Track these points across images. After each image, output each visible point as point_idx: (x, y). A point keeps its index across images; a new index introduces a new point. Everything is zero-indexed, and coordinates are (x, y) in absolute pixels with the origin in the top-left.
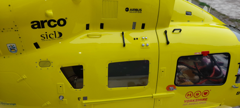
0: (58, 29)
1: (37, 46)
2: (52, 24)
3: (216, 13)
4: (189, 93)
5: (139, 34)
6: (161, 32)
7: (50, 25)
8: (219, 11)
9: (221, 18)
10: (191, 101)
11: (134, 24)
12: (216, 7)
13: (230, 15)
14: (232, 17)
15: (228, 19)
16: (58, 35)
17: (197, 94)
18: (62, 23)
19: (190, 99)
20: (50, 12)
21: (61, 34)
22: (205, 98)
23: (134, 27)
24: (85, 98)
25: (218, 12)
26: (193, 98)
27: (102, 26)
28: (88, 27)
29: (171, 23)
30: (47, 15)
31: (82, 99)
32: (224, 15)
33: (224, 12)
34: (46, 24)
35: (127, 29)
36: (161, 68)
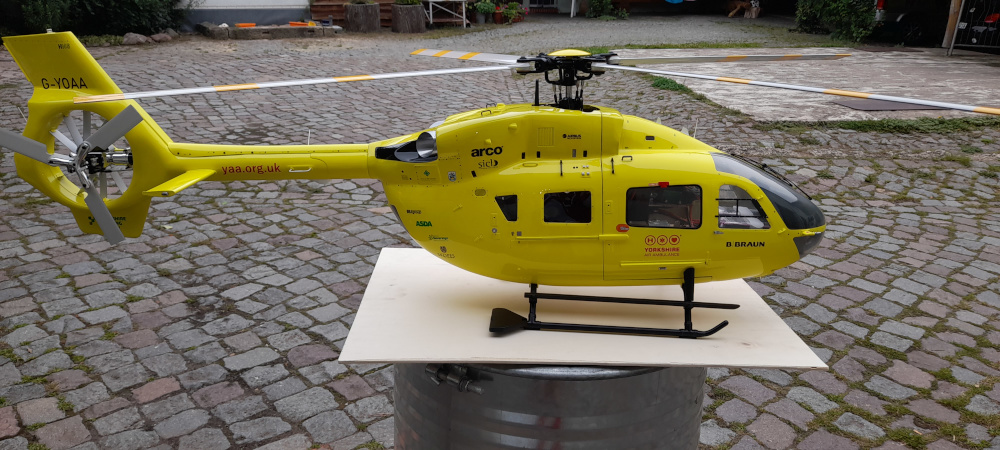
0: (495, 157)
1: (474, 174)
2: (490, 152)
3: (712, 108)
4: (650, 238)
5: (581, 162)
6: (606, 160)
7: (487, 153)
8: (719, 102)
9: (729, 124)
10: (655, 250)
11: (575, 151)
12: (709, 90)
13: (756, 110)
14: (760, 115)
15: (750, 125)
16: (494, 163)
17: (662, 240)
18: (498, 151)
19: (653, 247)
20: (489, 141)
21: (496, 163)
22: (676, 247)
23: (574, 154)
24: (519, 234)
25: (715, 105)
26: (657, 246)
27: (538, 155)
28: (523, 156)
29: (620, 151)
30: (486, 143)
31: (515, 234)
32: (737, 113)
33: (734, 104)
34: (484, 152)
35: (567, 157)
36: (606, 201)
